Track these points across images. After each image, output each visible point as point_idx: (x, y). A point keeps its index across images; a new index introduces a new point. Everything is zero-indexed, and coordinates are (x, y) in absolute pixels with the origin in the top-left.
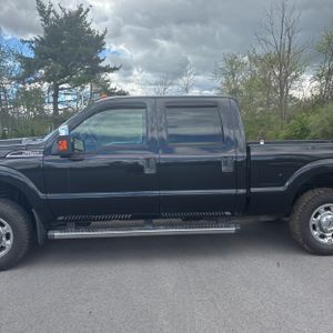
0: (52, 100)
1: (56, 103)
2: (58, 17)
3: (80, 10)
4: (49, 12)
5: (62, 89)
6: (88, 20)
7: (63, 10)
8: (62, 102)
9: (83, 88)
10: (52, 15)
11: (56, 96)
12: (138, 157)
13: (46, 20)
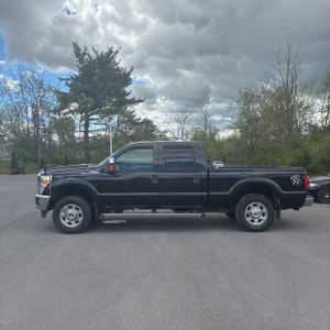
0: (83, 129)
1: (86, 132)
2: (91, 58)
3: (111, 52)
4: (84, 54)
5: (93, 119)
6: (117, 60)
7: (96, 52)
8: (92, 131)
9: (111, 119)
10: (86, 57)
11: (87, 126)
12: (149, 174)
13: (81, 61)
